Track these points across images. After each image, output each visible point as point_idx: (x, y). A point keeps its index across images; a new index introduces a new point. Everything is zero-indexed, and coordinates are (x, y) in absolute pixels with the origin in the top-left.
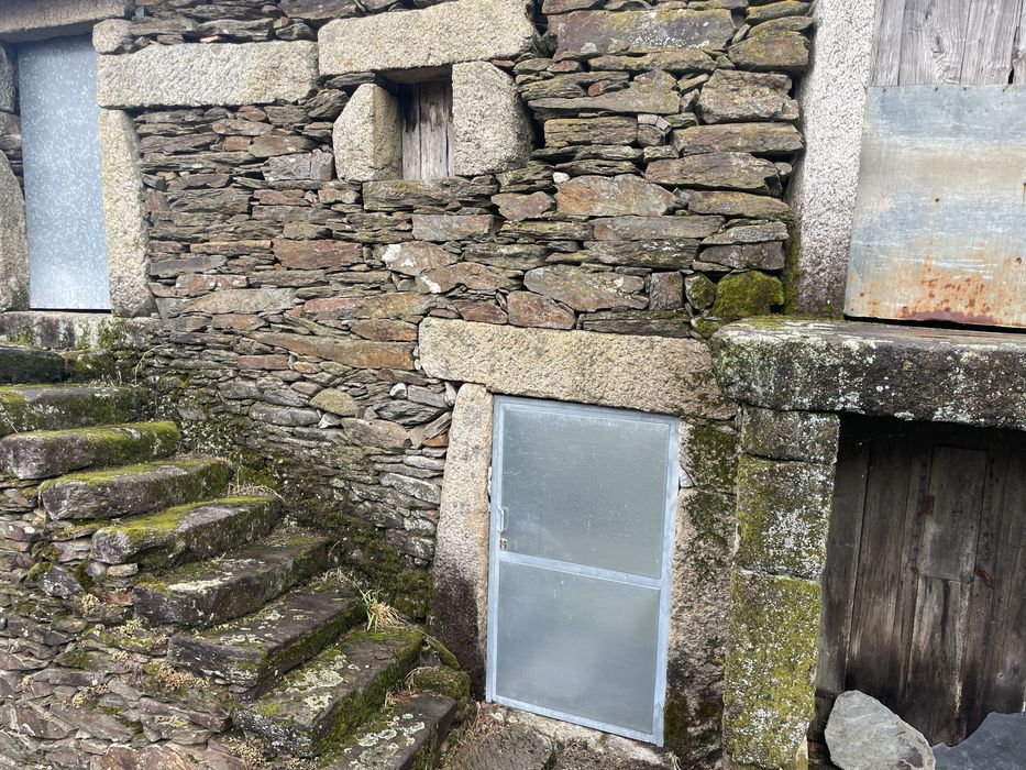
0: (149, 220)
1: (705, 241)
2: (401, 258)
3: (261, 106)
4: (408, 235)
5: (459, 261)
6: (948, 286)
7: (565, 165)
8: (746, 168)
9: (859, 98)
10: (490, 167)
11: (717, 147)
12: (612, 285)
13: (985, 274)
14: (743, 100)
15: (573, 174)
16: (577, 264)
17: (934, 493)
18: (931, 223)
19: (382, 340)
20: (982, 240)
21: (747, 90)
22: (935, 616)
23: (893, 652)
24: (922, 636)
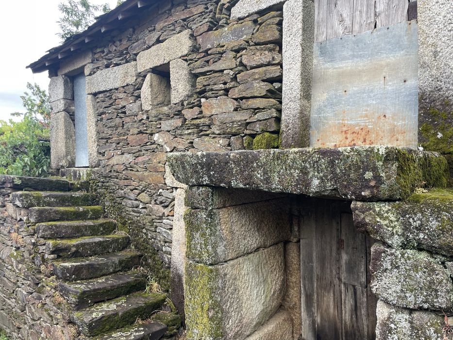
0: (98, 132)
1: (247, 121)
2: (159, 139)
3: (123, 87)
4: (160, 130)
5: (174, 138)
6: (353, 133)
7: (203, 95)
8: (259, 87)
9: (298, 49)
10: (181, 99)
11: (249, 79)
12: (219, 143)
13: (369, 125)
14: (257, 58)
15: (207, 98)
16: (207, 135)
17: (343, 238)
18: (343, 102)
19: (156, 172)
20: (367, 108)
21: (258, 54)
22: (351, 305)
23: (335, 324)
24: (347, 316)
